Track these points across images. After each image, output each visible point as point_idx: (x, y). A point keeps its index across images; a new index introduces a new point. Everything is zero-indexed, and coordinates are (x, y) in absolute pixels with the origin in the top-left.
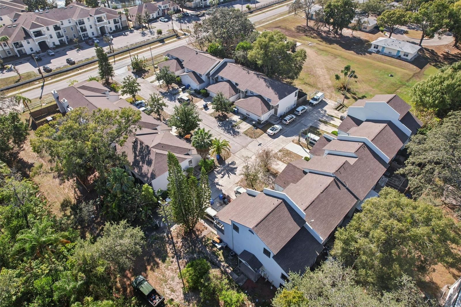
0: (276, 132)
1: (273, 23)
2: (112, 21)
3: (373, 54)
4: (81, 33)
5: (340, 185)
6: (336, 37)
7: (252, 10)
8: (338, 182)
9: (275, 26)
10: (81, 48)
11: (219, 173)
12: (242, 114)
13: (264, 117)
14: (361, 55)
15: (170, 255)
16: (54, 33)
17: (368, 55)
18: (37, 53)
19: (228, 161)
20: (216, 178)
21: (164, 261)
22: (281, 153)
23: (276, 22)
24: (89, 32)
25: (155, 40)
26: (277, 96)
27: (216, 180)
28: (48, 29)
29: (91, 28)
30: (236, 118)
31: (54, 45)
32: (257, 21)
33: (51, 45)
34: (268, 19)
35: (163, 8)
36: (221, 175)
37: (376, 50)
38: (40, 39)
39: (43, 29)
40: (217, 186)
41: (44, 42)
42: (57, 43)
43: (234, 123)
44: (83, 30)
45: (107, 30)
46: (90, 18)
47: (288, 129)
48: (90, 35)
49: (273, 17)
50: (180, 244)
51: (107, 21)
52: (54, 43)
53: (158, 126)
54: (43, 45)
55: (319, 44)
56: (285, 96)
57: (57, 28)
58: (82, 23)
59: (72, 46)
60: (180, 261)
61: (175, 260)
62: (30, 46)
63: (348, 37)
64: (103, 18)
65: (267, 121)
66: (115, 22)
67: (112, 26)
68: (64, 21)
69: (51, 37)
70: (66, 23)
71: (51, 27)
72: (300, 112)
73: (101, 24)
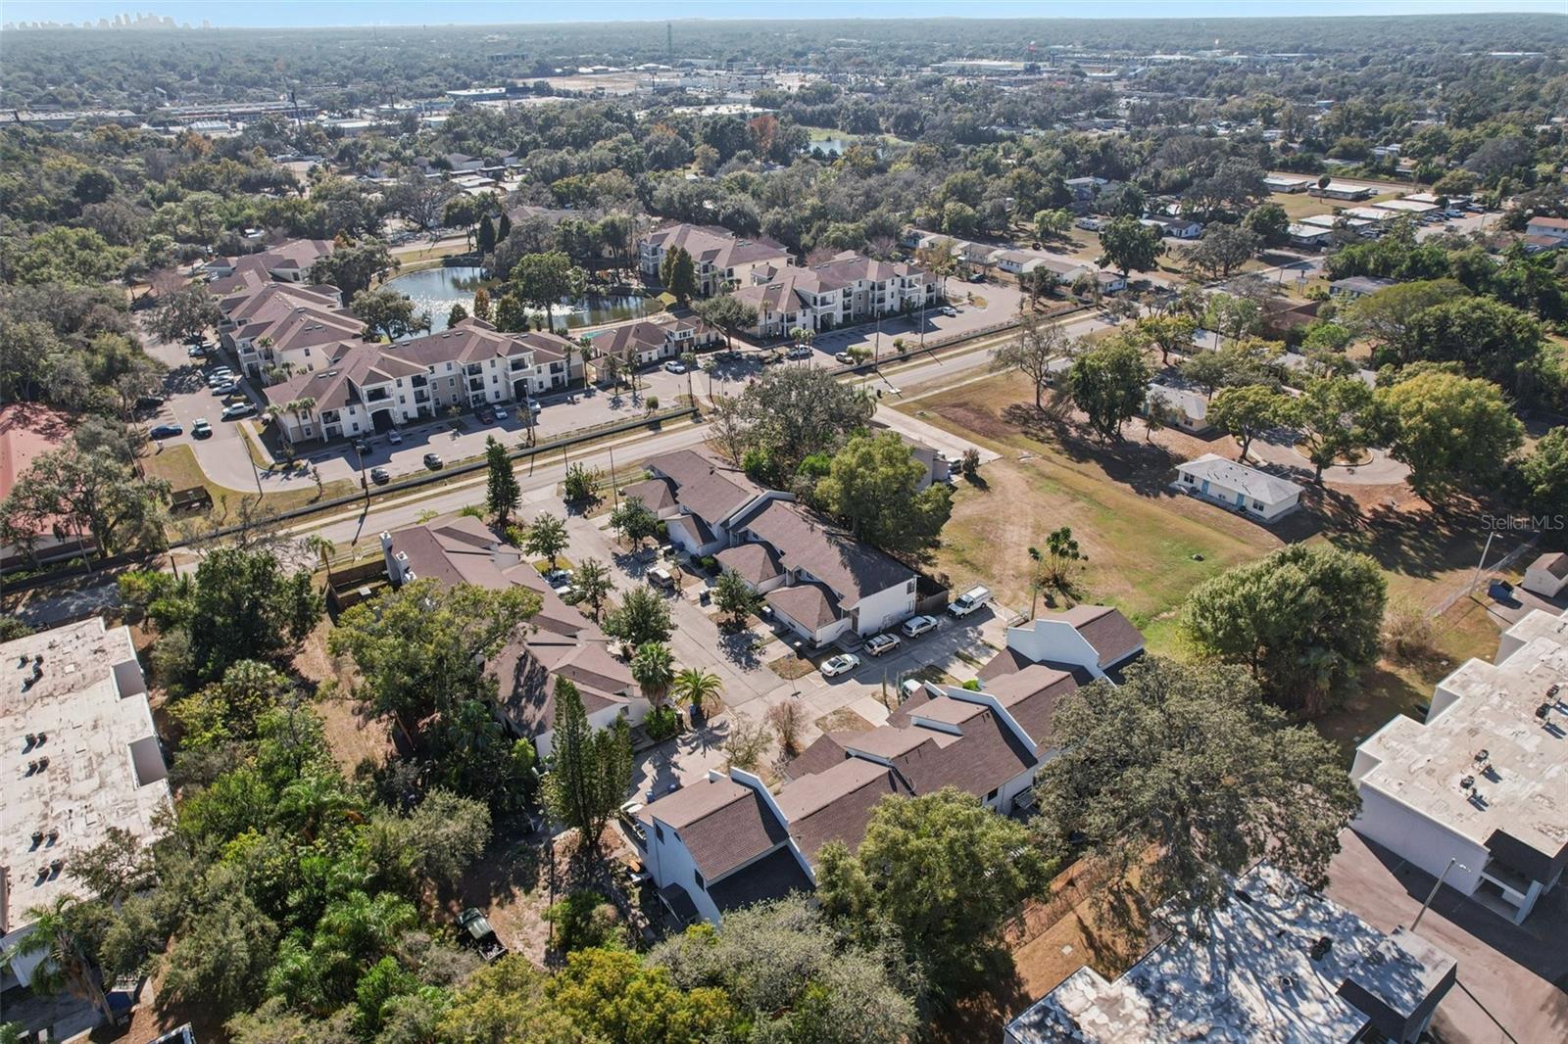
0: (841, 670)
1: (949, 393)
2: (546, 367)
3: (1179, 497)
4: (471, 393)
5: (899, 783)
6: (1102, 442)
7: (909, 351)
8: (896, 778)
9: (954, 401)
10: (463, 429)
11: (685, 744)
12: (781, 623)
13: (825, 634)
14: (1148, 495)
15: (542, 883)
16: (408, 389)
17: (1163, 496)
18: (366, 434)
19: (713, 722)
20: (677, 752)
21: (527, 892)
22: (834, 718)
23: (960, 392)
24: (489, 391)
25: (638, 421)
26: (856, 589)
27: (675, 758)
28: (400, 385)
29: (495, 381)
30: (764, 630)
31: (406, 418)
32: (910, 383)
33: (398, 419)
34: (943, 380)
35: (677, 338)
36: (688, 749)
37: (1189, 485)
38: (379, 405)
39: (390, 385)
40: (673, 770)
41: (386, 412)
42: (413, 413)
43: (755, 642)
44: (477, 385)
45: (533, 387)
46: (498, 361)
47: (874, 666)
48: (490, 397)
49: (959, 376)
50: (564, 867)
51: (535, 368)
52: (405, 413)
53: (579, 629)
54: (382, 419)
55: (1049, 459)
56: (880, 590)
57: (418, 381)
58: (475, 370)
59: (442, 423)
60: (557, 897)
61: (546, 893)
62: (354, 419)
63: (1134, 444)
64: (526, 361)
65: (831, 644)
66: (554, 369)
67: (547, 377)
68: (437, 366)
69: (403, 401)
70: (441, 370)
71: (407, 381)
72: (915, 631)
73: (519, 374)
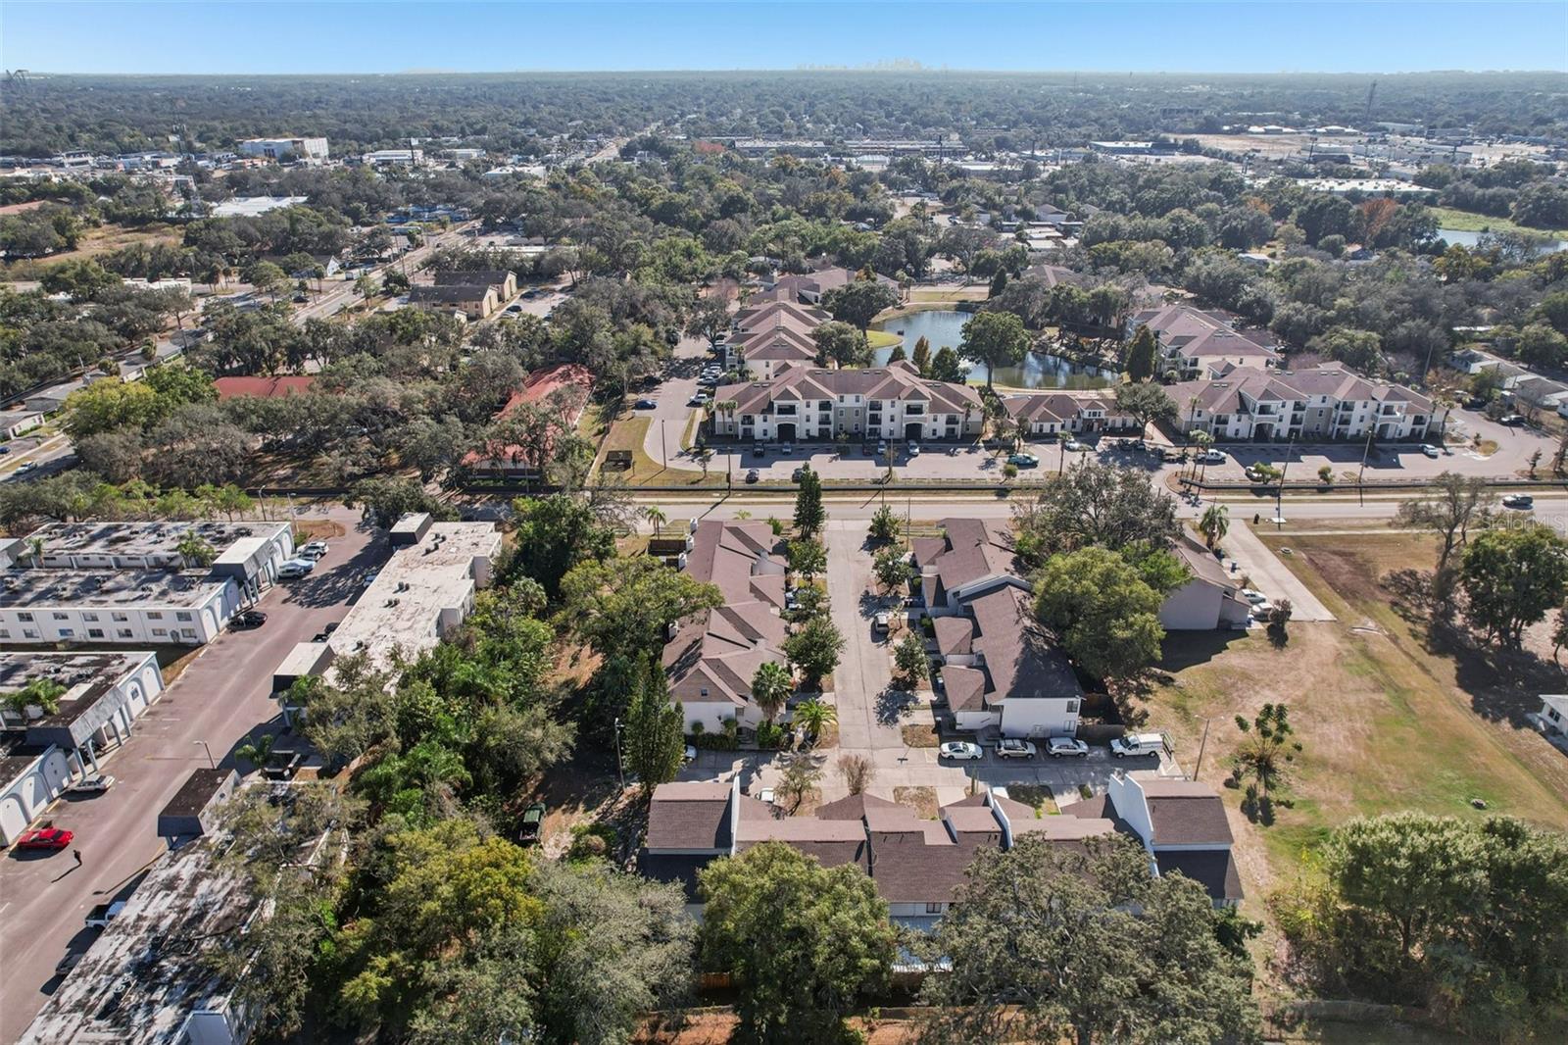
0: (957, 755)
1: (1341, 538)
2: (942, 418)
3: (1526, 732)
4: (868, 426)
5: (864, 855)
6: (1487, 642)
7: (1335, 482)
8: (865, 849)
9: (1341, 548)
10: (844, 454)
11: (781, 759)
12: (946, 698)
13: (966, 719)
14: (1485, 716)
15: (599, 810)
16: (815, 412)
17: (1505, 724)
18: (772, 441)
19: (816, 752)
20: (769, 763)
21: (585, 811)
22: (914, 791)
23: (1356, 540)
24: (885, 427)
25: (991, 484)
26: (1009, 687)
27: (764, 767)
28: (808, 406)
29: (891, 420)
30: (926, 696)
31: (808, 434)
32: (1298, 516)
33: (800, 434)
34: (1365, 522)
35: (1086, 415)
36: (779, 764)
37: (1551, 721)
38: (787, 419)
39: (800, 404)
40: (754, 774)
41: (791, 426)
42: (815, 432)
43: (911, 704)
44: (875, 419)
45: (926, 433)
46: (897, 402)
47: (994, 765)
48: (885, 433)
49: (1371, 522)
50: (621, 806)
51: (931, 416)
52: (808, 431)
53: (761, 637)
54: (786, 431)
55: (1394, 639)
56: (1033, 696)
57: (825, 406)
58: (875, 406)
59: (834, 446)
62: (765, 426)
63: (1532, 656)
64: (923, 408)
65: (971, 731)
66: (951, 420)
67: (941, 427)
68: (846, 397)
69: (808, 420)
70: (850, 400)
71: (815, 403)
72: (1055, 749)
73: (914, 418)
